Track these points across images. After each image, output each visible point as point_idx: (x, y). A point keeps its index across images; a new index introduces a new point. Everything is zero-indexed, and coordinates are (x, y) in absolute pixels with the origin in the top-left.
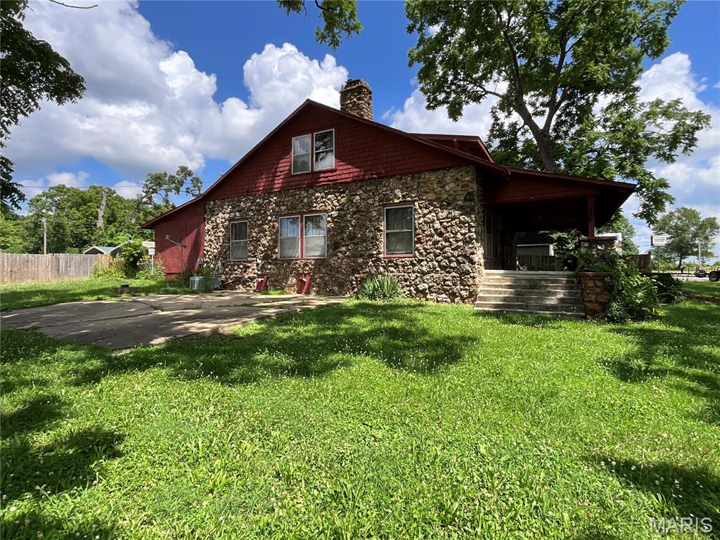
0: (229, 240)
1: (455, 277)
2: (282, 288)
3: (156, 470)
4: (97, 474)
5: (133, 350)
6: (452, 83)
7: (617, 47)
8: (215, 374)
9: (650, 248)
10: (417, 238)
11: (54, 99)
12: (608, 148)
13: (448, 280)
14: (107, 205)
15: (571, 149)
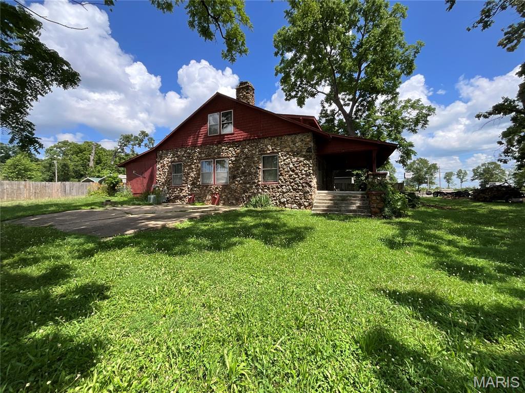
0: (171, 174)
1: (301, 195)
2: (203, 202)
3: (130, 305)
4: (94, 309)
5: (114, 237)
6: (299, 86)
7: (388, 69)
8: (165, 250)
9: (403, 180)
10: (280, 173)
11: (61, 86)
12: (383, 125)
13: (297, 197)
14: (96, 153)
15: (364, 125)
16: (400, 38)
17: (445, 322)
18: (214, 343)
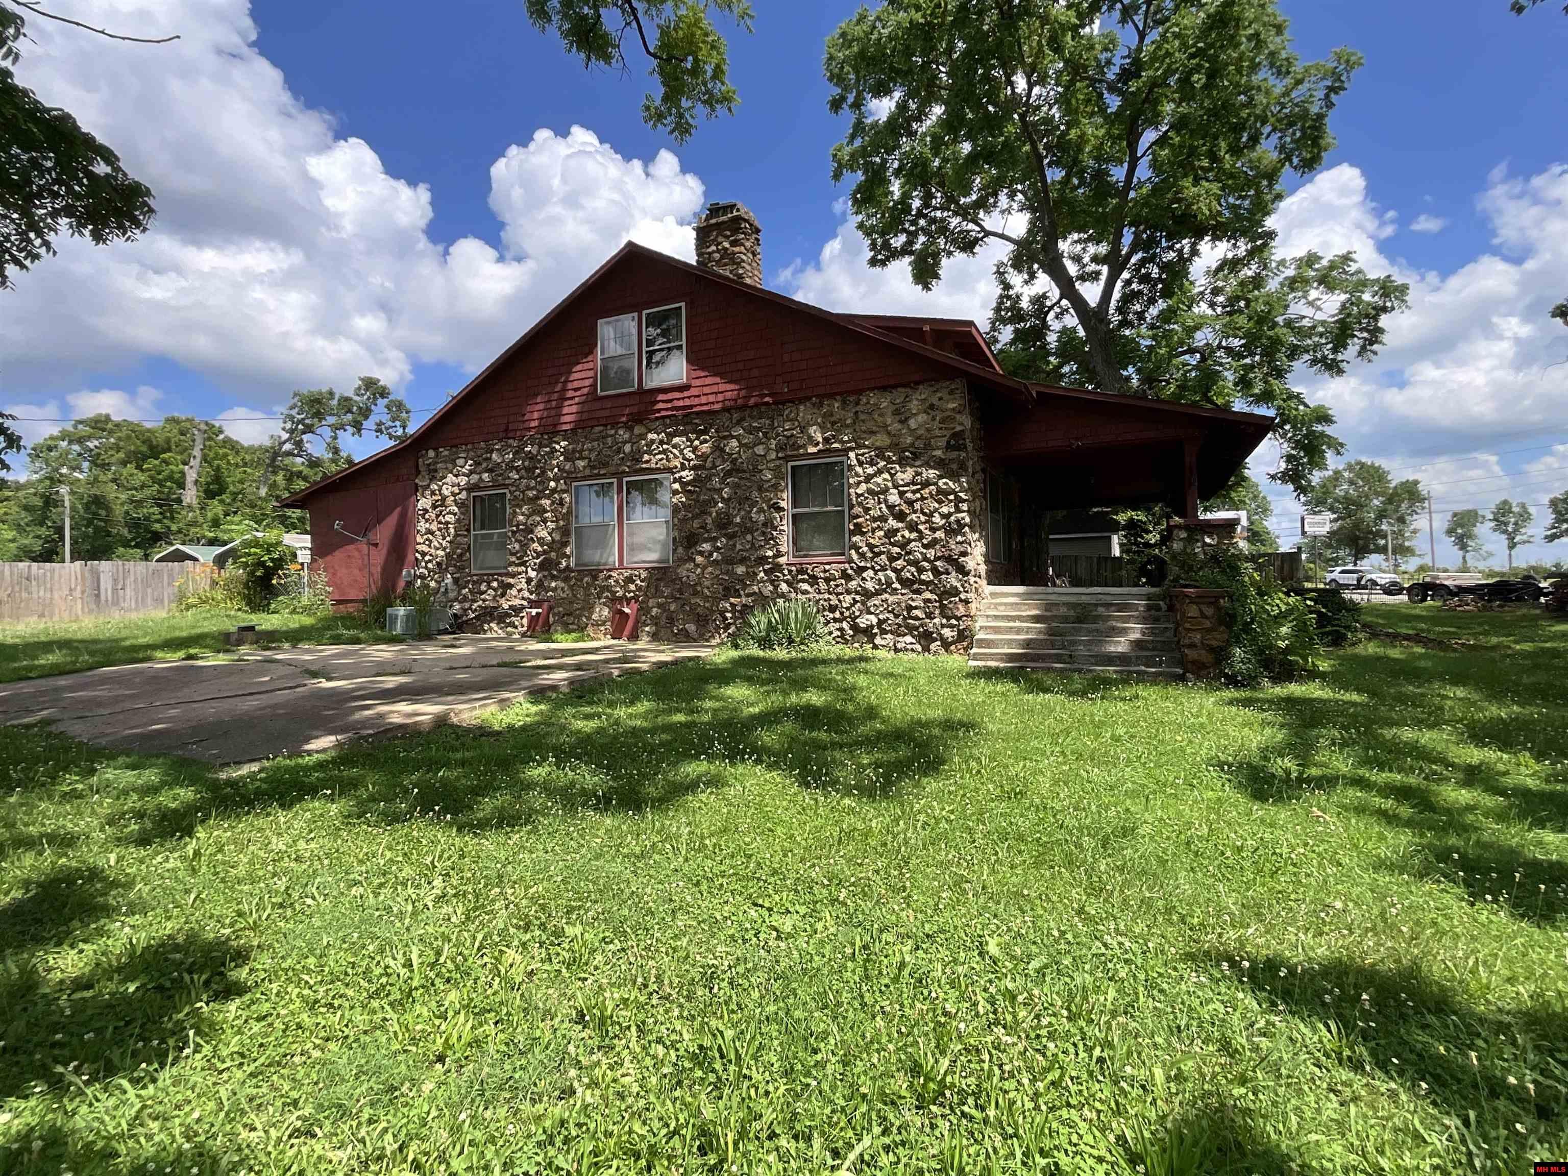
0: (468, 530)
1: (929, 601)
2: (582, 629)
3: (320, 1019)
4: (191, 1033)
5: (266, 764)
6: (920, 214)
7: (1236, 151)
8: (445, 810)
9: (1298, 539)
10: (856, 525)
11: (86, 232)
12: (1219, 347)
13: (916, 608)
14: (205, 459)
15: (1150, 347)
16: (1273, 41)
17: (1459, 1081)
18: (615, 1163)
